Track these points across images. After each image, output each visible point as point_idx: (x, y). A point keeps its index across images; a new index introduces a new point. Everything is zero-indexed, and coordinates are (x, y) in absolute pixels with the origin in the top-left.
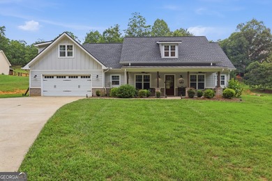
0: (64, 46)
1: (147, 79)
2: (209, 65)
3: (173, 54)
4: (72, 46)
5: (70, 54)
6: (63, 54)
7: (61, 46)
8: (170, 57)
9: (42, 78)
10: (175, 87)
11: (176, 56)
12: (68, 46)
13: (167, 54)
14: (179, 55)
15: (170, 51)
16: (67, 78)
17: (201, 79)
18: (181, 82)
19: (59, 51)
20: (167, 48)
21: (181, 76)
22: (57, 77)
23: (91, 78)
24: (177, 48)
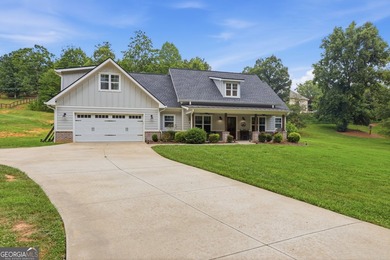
0: (107, 76)
1: (208, 120)
2: (270, 107)
3: (235, 93)
4: (117, 77)
5: (115, 87)
6: (105, 86)
7: (102, 76)
8: (232, 96)
9: (74, 117)
10: (237, 130)
11: (238, 96)
12: (112, 76)
13: (228, 93)
14: (241, 95)
15: (232, 90)
16: (110, 118)
17: (262, 121)
18: (243, 125)
19: (100, 82)
20: (228, 87)
21: (243, 119)
22: (96, 116)
23: (144, 119)
24: (239, 87)
